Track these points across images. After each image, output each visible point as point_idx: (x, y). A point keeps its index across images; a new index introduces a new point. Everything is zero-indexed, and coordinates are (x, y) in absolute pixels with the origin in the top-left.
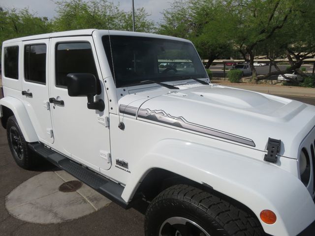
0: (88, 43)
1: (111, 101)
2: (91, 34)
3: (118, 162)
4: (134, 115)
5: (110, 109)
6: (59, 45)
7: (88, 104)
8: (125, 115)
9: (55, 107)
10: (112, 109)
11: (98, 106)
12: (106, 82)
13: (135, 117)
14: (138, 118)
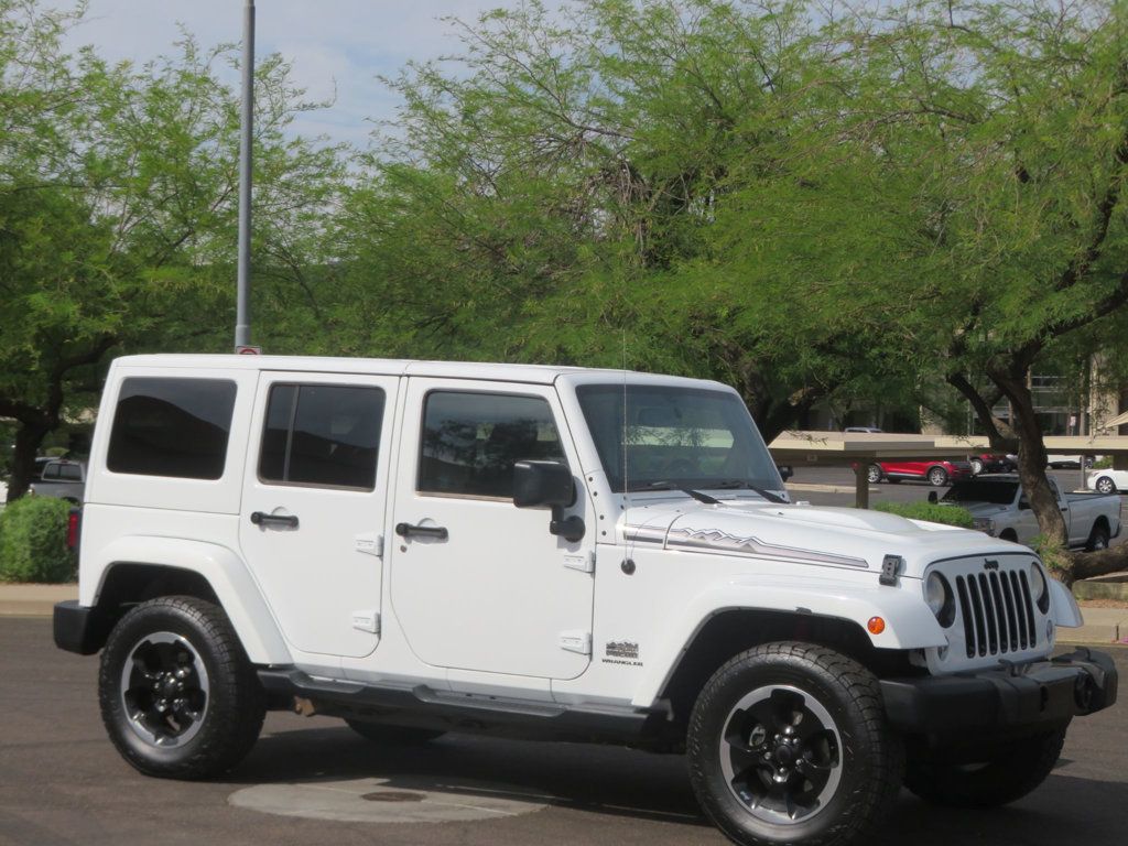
0: (542, 399)
1: (602, 517)
2: (551, 381)
3: (612, 649)
4: (660, 541)
5: (600, 534)
6: (432, 396)
7: (551, 523)
8: (636, 543)
9: (408, 546)
10: (604, 533)
11: (569, 529)
12: (591, 479)
13: (662, 545)
14: (668, 546)
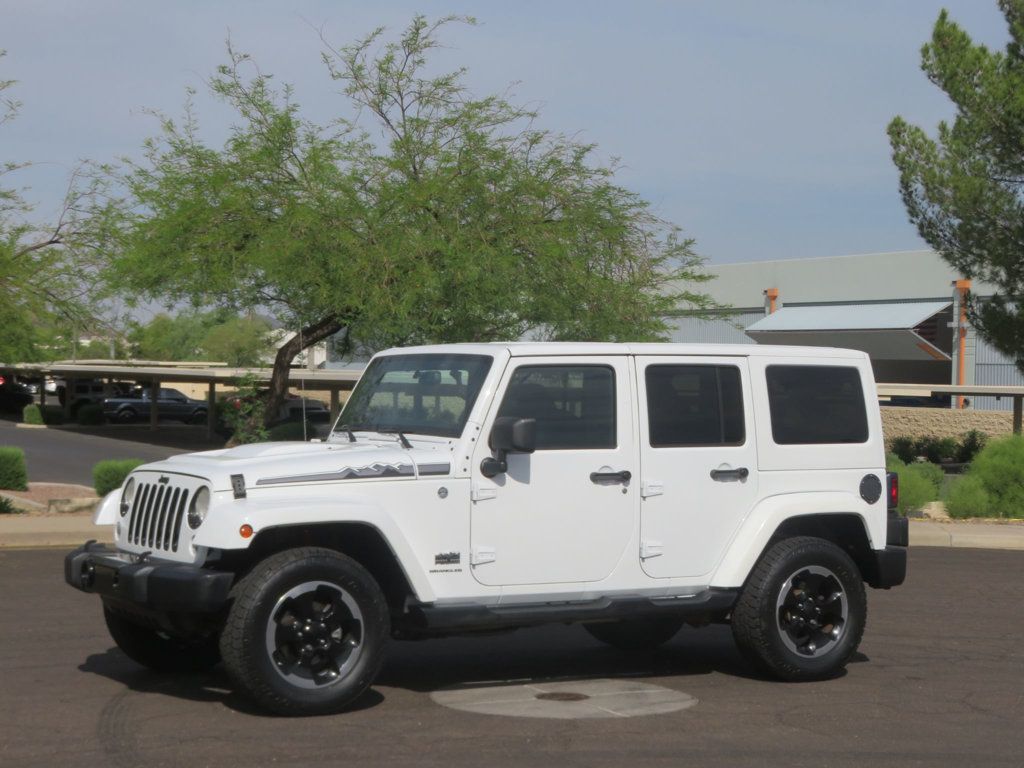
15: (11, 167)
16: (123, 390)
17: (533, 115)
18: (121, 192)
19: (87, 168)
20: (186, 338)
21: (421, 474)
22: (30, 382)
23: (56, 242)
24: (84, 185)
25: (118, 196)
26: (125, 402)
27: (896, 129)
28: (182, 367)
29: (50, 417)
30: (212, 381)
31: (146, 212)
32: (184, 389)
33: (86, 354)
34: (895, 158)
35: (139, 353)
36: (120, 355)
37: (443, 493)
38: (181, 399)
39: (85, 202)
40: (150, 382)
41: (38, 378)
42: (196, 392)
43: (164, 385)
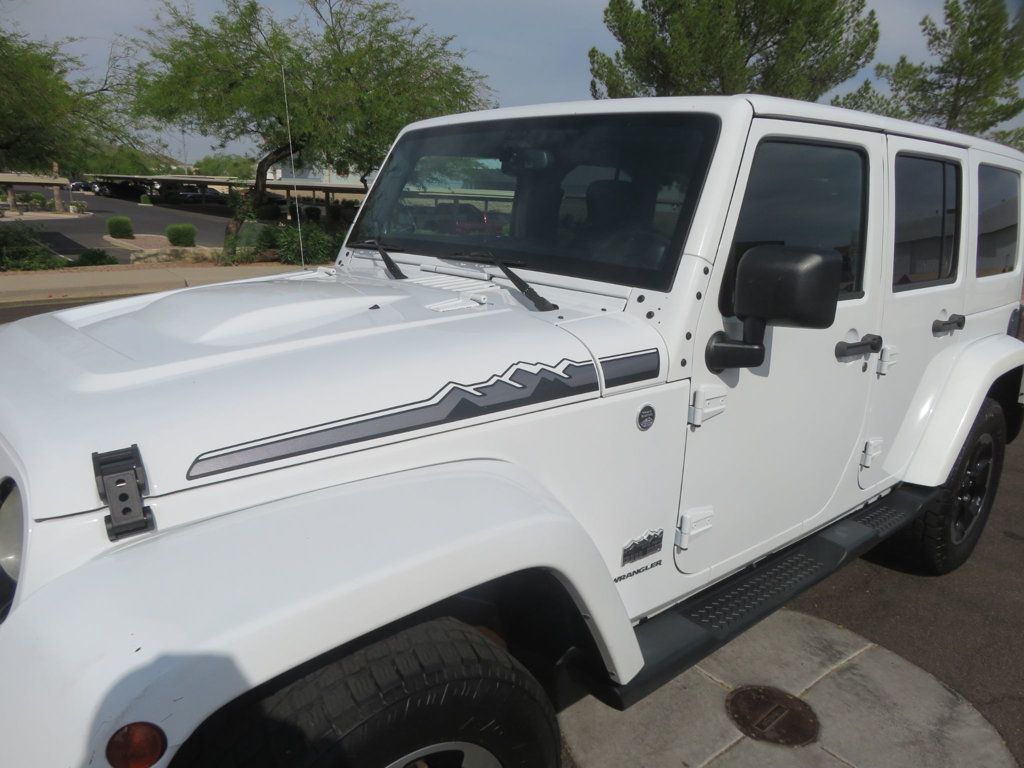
15: (72, 40)
16: (191, 189)
17: (412, 19)
18: (145, 56)
19: (121, 40)
20: (219, 166)
21: (609, 384)
22: (147, 184)
23: (106, 90)
24: (120, 51)
25: (145, 60)
26: (190, 194)
27: (593, 53)
28: (218, 179)
29: (153, 200)
30: (230, 185)
31: (162, 69)
32: (219, 189)
33: (175, 172)
34: (592, 70)
35: (198, 173)
36: (190, 173)
37: (646, 417)
38: (217, 193)
39: (123, 64)
40: (203, 185)
41: (151, 183)
42: (223, 190)
43: (209, 186)
